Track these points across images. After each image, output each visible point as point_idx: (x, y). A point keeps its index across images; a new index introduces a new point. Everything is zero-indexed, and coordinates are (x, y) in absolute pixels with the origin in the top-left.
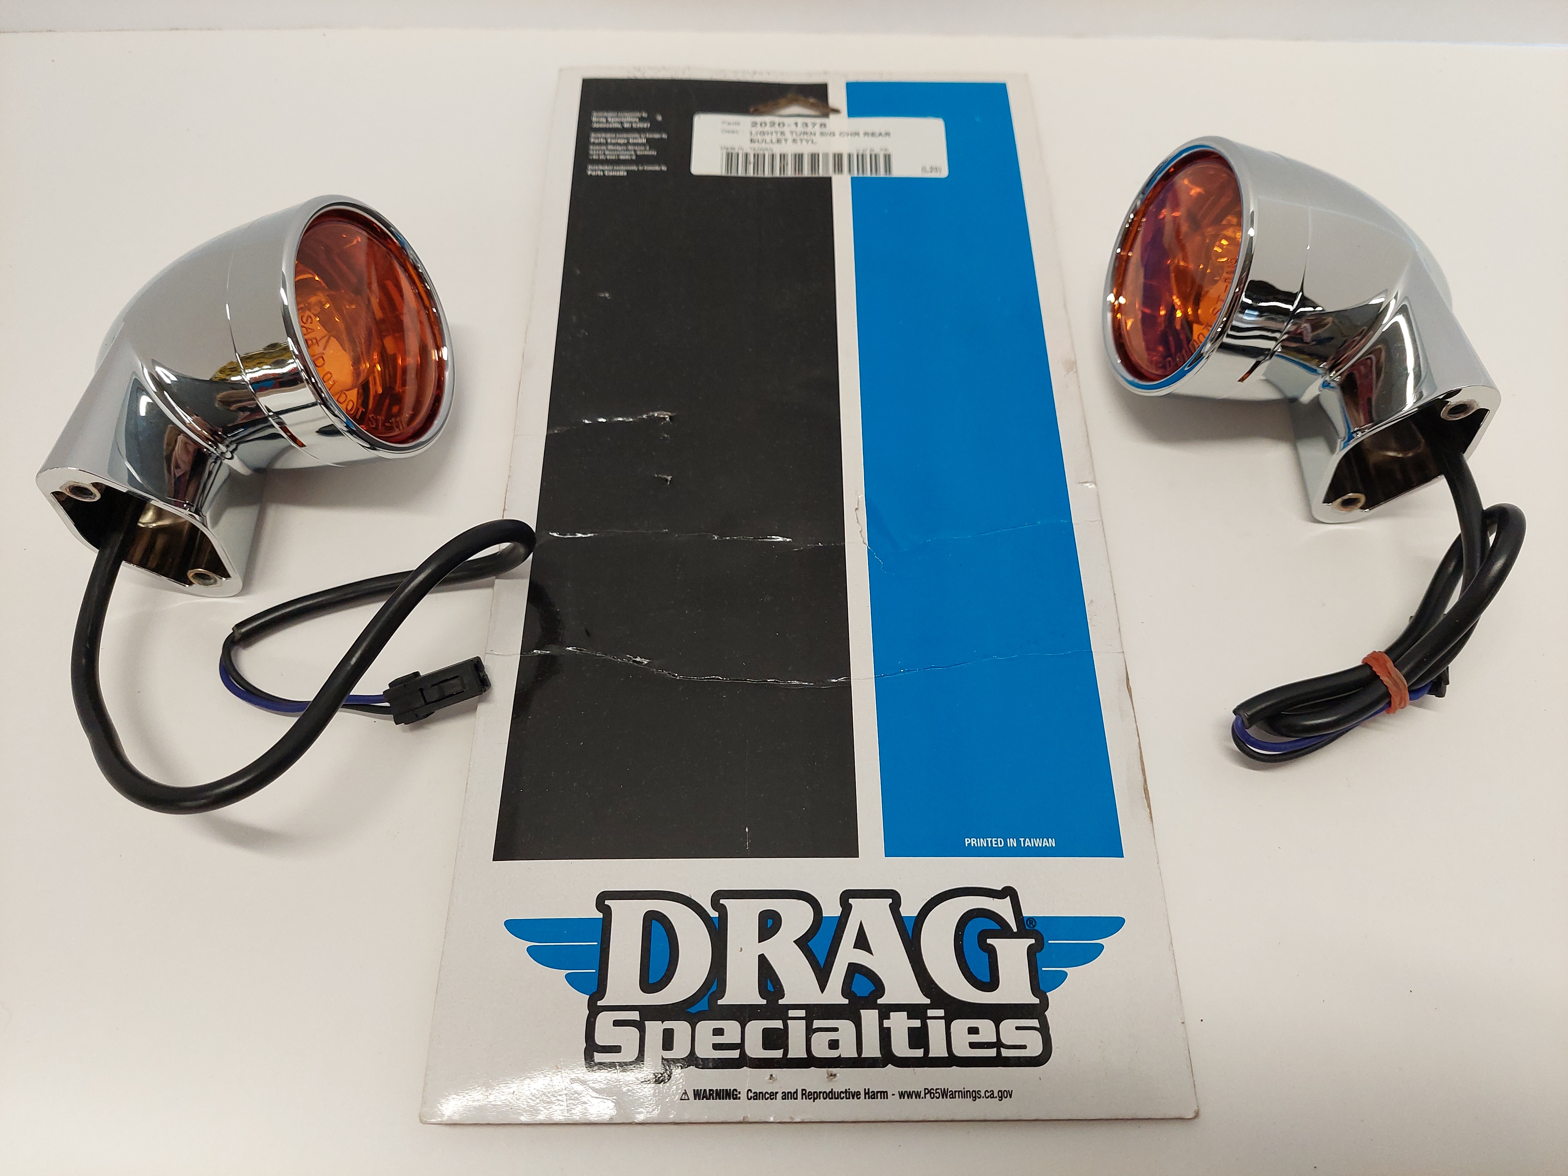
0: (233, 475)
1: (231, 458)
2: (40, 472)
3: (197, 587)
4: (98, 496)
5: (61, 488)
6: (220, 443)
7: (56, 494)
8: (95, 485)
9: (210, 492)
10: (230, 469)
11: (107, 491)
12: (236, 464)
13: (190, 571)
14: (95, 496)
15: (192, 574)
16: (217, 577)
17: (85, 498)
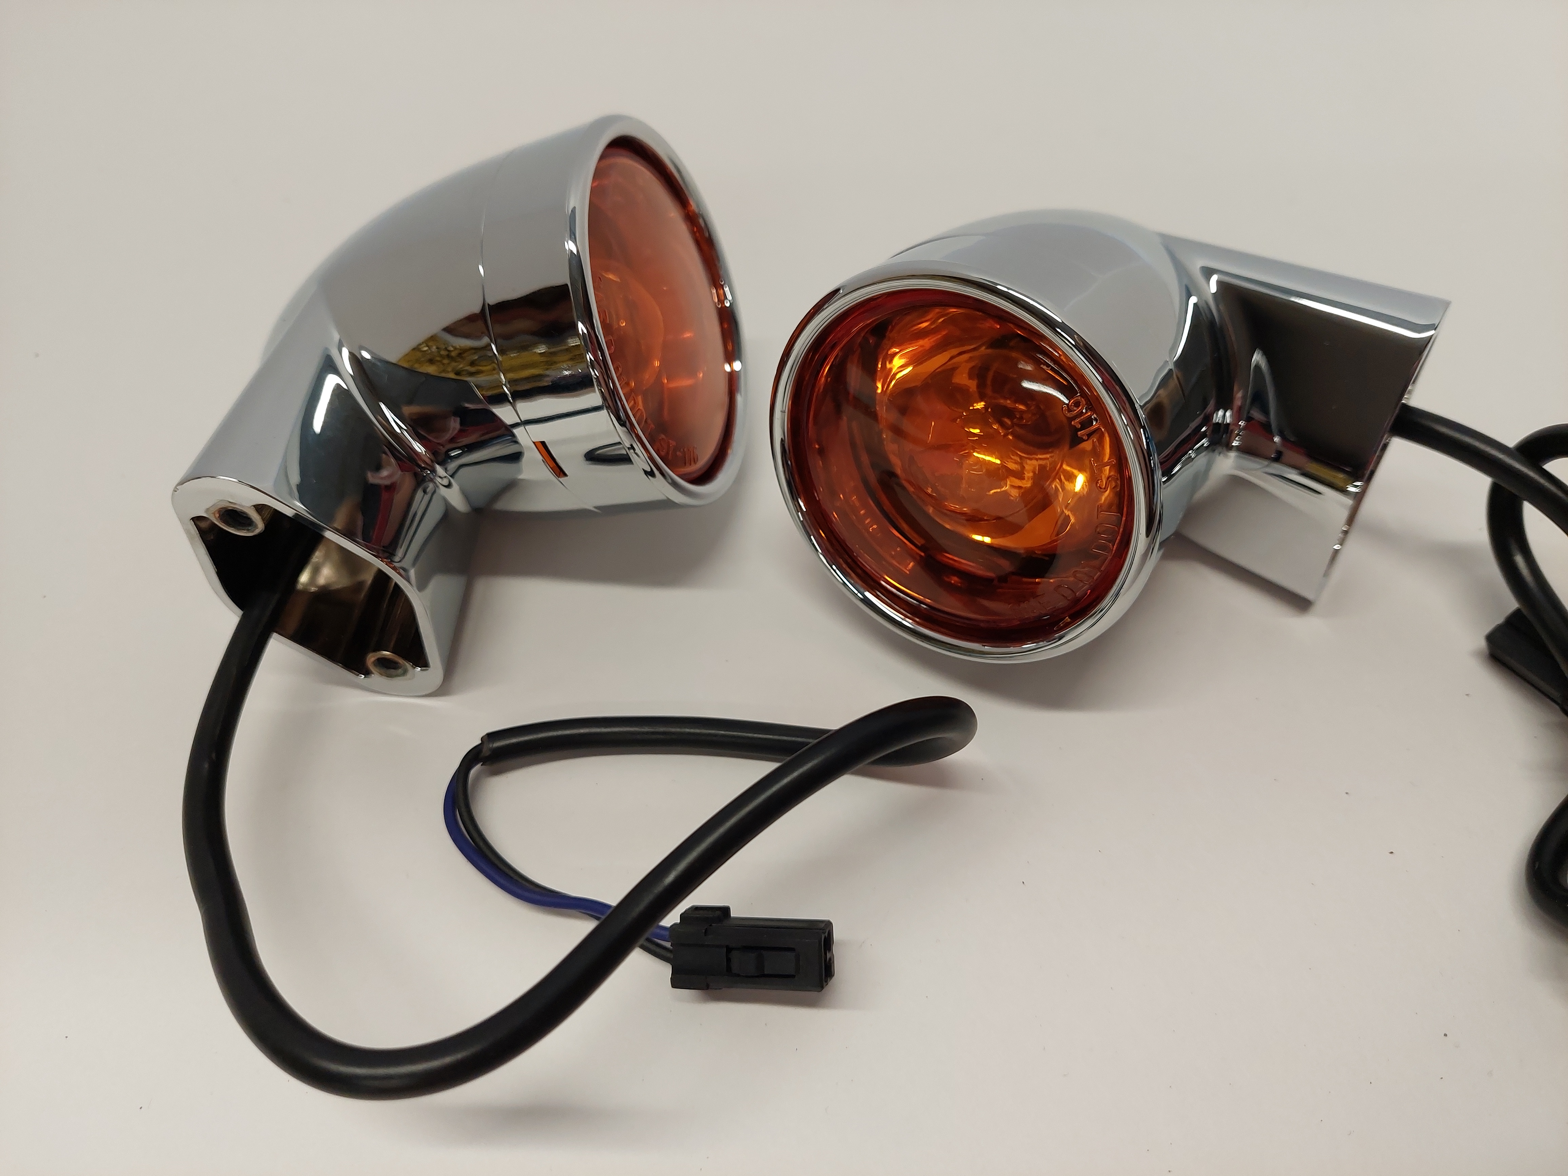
0: (449, 512)
1: (449, 486)
2: (181, 483)
3: (377, 679)
4: (260, 526)
5: (207, 510)
6: (438, 464)
7: (196, 520)
8: (260, 508)
9: (417, 536)
10: (446, 506)
11: (274, 518)
12: (454, 497)
13: (371, 655)
14: (256, 527)
15: (373, 659)
16: (408, 665)
17: (239, 530)
